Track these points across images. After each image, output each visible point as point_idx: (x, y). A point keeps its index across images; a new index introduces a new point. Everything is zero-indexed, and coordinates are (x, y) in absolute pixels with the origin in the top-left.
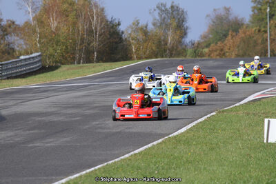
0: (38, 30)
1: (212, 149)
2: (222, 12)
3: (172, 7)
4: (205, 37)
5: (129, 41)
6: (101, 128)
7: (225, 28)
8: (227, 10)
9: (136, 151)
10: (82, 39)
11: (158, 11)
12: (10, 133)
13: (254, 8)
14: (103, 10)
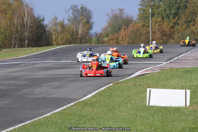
1: (110, 110)
2: (118, 12)
3: (82, 8)
4: (105, 29)
5: (51, 32)
6: (30, 94)
7: (119, 23)
8: (121, 10)
9: (55, 111)
10: (17, 30)
11: (71, 11)
13: (140, 9)
14: (32, 9)
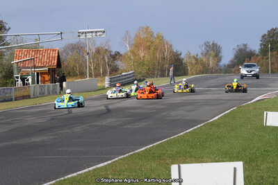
0: (132, 57)
1: (233, 130)
2: (242, 47)
3: (213, 44)
4: (232, 61)
6: (167, 117)
7: (244, 57)
8: (245, 45)
10: (159, 63)
11: (204, 46)
12: (114, 120)
13: (261, 45)
14: (171, 46)
